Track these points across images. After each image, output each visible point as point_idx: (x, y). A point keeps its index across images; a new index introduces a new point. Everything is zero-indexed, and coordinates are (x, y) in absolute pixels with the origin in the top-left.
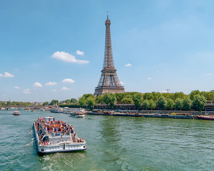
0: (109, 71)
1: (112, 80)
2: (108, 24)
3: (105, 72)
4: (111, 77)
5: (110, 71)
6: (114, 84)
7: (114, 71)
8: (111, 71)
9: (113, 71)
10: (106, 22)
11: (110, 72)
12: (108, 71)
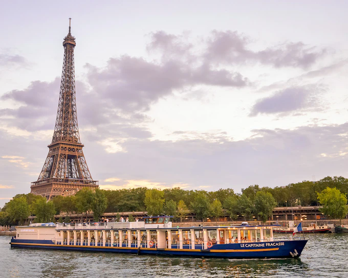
0: (68, 147)
1: (71, 166)
2: (69, 44)
3: (58, 148)
4: (71, 161)
5: (70, 147)
6: (75, 175)
7: (79, 148)
8: (72, 147)
9: (76, 148)
10: (66, 39)
11: (70, 150)
12: (64, 146)
